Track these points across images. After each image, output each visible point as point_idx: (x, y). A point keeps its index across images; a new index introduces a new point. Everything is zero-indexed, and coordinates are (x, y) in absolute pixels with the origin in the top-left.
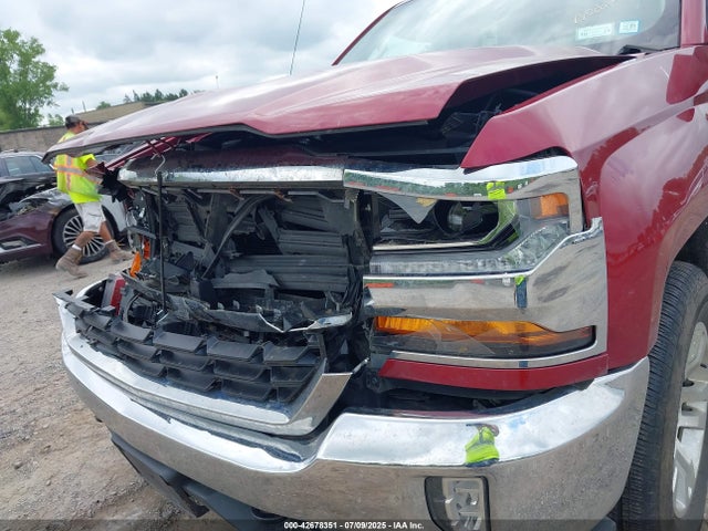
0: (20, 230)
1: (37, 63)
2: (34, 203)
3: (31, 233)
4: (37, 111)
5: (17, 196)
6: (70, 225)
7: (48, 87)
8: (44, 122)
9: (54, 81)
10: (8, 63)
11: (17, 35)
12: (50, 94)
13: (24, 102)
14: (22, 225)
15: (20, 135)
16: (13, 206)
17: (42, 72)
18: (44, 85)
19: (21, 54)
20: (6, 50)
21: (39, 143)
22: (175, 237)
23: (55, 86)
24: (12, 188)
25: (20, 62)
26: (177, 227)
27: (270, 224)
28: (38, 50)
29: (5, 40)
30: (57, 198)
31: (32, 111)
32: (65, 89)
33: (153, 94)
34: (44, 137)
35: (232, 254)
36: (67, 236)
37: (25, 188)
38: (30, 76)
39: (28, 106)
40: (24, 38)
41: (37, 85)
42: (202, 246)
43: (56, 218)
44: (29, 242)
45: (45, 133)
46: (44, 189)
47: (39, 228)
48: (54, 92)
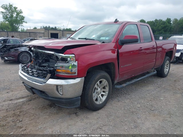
0: (12, 55)
1: (21, 15)
2: (15, 50)
3: (14, 56)
4: (18, 27)
5: (12, 48)
6: (22, 55)
7: (22, 22)
8: (20, 30)
9: (24, 20)
10: (13, 14)
11: (17, 8)
12: (22, 23)
13: (16, 24)
14: (12, 54)
15: (13, 33)
16: (11, 50)
17: (21, 17)
18: (21, 21)
19: (17, 13)
20: (13, 11)
21: (18, 35)
22: (39, 59)
23: (24, 22)
24: (11, 46)
25: (16, 14)
26: (39, 57)
27: (49, 58)
28: (21, 12)
29: (14, 9)
30: (21, 50)
31: (17, 27)
32: (26, 23)
33: (48, 27)
34: (19, 34)
35: (44, 61)
36: (21, 58)
37: (14, 47)
38: (18, 18)
39: (16, 25)
40: (18, 9)
41: (19, 21)
42: (40, 60)
43: (19, 54)
44: (13, 58)
45: (19, 33)
46: (18, 47)
47: (15, 55)
48: (23, 23)
